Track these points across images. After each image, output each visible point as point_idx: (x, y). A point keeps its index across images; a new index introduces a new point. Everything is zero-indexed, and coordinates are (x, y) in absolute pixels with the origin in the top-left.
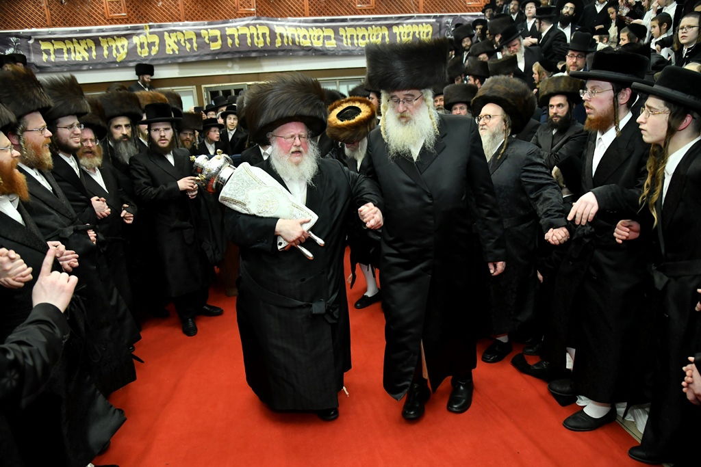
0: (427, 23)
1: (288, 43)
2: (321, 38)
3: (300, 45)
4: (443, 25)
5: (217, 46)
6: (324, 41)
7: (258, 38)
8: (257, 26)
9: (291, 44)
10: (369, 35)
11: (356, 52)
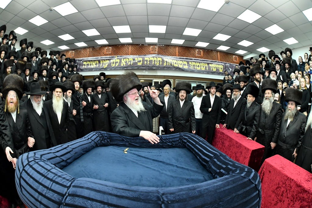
0: (221, 65)
1: (169, 65)
2: (182, 64)
3: (173, 66)
4: (227, 66)
5: (140, 64)
6: (183, 66)
7: (157, 62)
8: (157, 58)
9: (170, 65)
10: (201, 66)
11: (195, 71)
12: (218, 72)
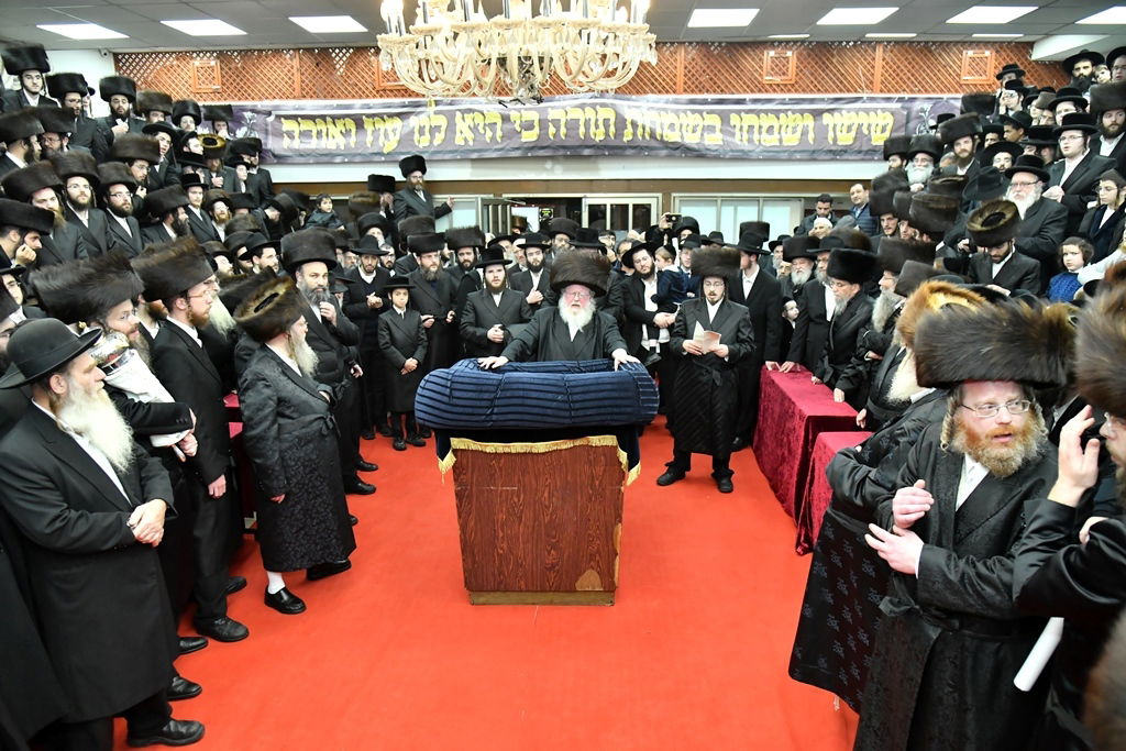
0: (884, 110)
1: (643, 136)
2: (699, 129)
3: (662, 141)
4: (913, 114)
5: (532, 136)
6: (702, 135)
7: (597, 127)
8: (598, 107)
9: (647, 137)
10: (780, 127)
11: (754, 155)
12: (865, 148)
